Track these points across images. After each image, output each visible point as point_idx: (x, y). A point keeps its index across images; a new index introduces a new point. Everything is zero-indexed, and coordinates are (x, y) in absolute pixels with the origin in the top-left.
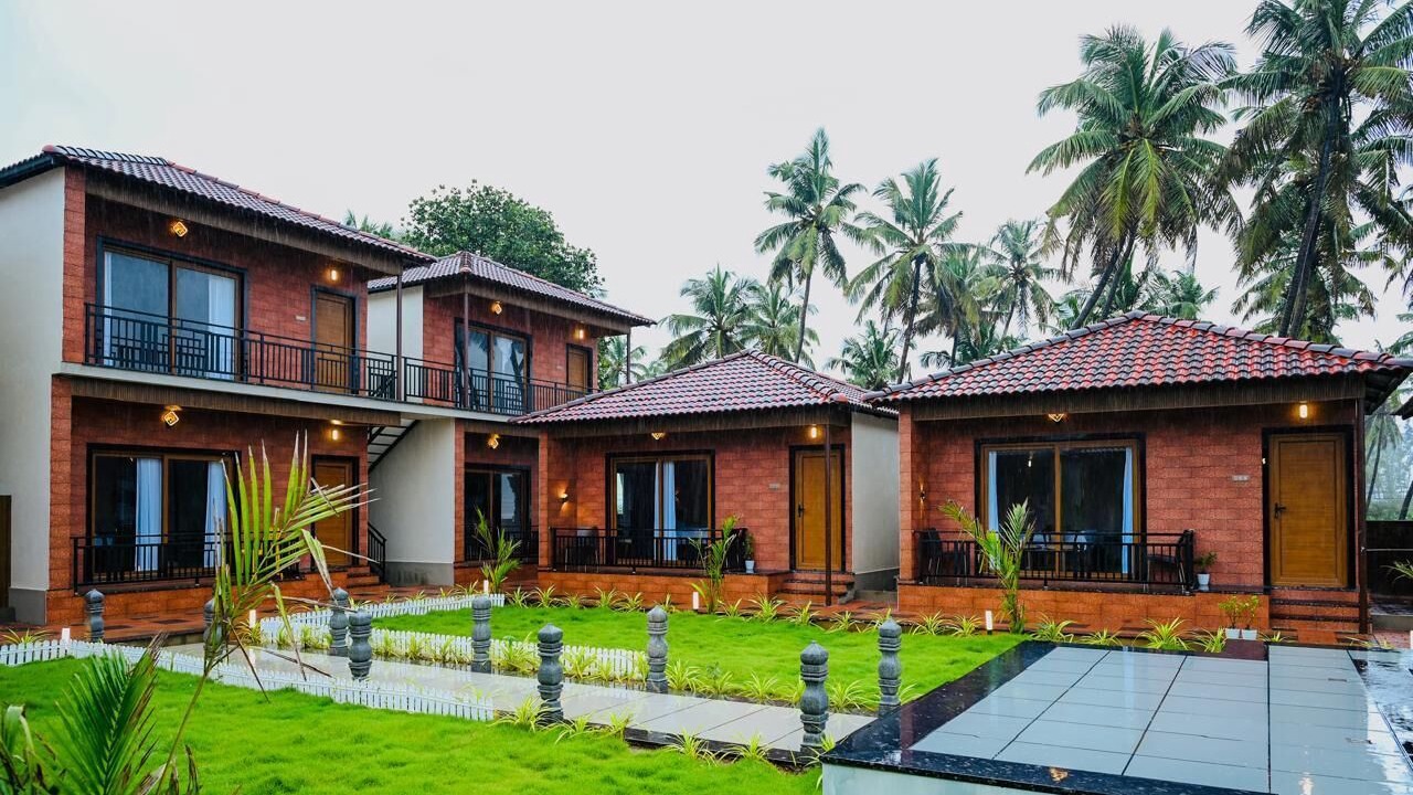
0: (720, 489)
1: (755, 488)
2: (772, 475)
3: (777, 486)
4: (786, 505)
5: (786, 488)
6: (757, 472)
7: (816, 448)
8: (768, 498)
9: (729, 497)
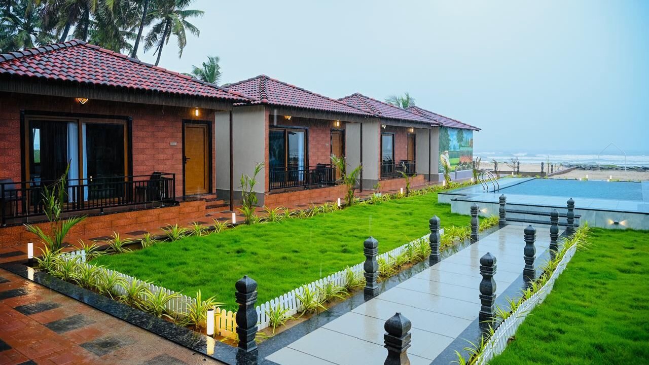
0: (137, 145)
1: (161, 145)
2: (173, 137)
3: (175, 144)
4: (180, 156)
5: (180, 146)
6: (160, 134)
7: (196, 121)
8: (170, 152)
9: (142, 151)
